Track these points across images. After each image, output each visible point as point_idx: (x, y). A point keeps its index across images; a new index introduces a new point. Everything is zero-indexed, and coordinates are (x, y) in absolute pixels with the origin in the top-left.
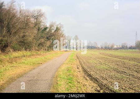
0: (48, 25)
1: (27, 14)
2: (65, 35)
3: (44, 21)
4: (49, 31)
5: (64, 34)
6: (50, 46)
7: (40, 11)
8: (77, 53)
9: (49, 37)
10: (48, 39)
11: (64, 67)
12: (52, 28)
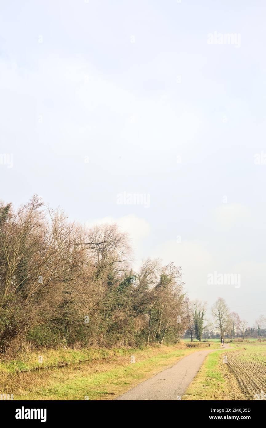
0: (136, 269)
1: (73, 235)
2: (187, 299)
3: (125, 259)
4: (139, 286)
5: (183, 296)
6: (143, 332)
7: (113, 229)
9: (141, 304)
10: (137, 310)
12: (149, 277)
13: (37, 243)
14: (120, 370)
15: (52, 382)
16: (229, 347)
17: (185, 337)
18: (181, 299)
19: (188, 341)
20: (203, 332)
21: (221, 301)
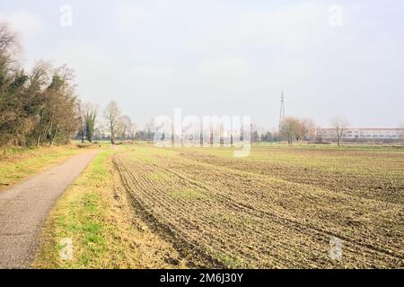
0: (28, 71)
2: (79, 101)
3: (17, 58)
4: (31, 87)
5: (75, 98)
6: (34, 132)
8: (115, 154)
9: (32, 105)
10: (28, 110)
11: (75, 195)
12: (41, 78)
16: (117, 148)
17: (76, 139)
18: (73, 100)
19: (79, 142)
20: (94, 134)
21: (113, 104)
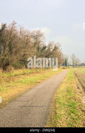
0: (47, 44)
1: (26, 33)
2: (63, 54)
3: (43, 41)
4: (48, 50)
5: (61, 53)
7: (39, 32)
8: (75, 71)
9: (48, 55)
10: (47, 57)
12: (51, 47)
13: (15, 36)
14: (42, 75)
15: (20, 79)
16: (75, 69)
17: (62, 66)
18: (61, 54)
19: (63, 67)
20: (67, 64)
21: (73, 54)
